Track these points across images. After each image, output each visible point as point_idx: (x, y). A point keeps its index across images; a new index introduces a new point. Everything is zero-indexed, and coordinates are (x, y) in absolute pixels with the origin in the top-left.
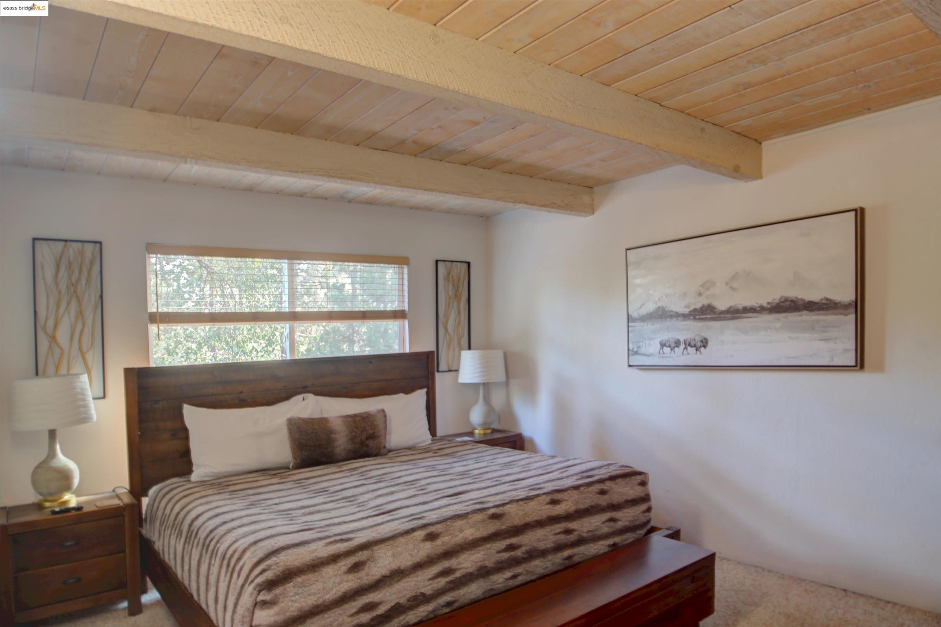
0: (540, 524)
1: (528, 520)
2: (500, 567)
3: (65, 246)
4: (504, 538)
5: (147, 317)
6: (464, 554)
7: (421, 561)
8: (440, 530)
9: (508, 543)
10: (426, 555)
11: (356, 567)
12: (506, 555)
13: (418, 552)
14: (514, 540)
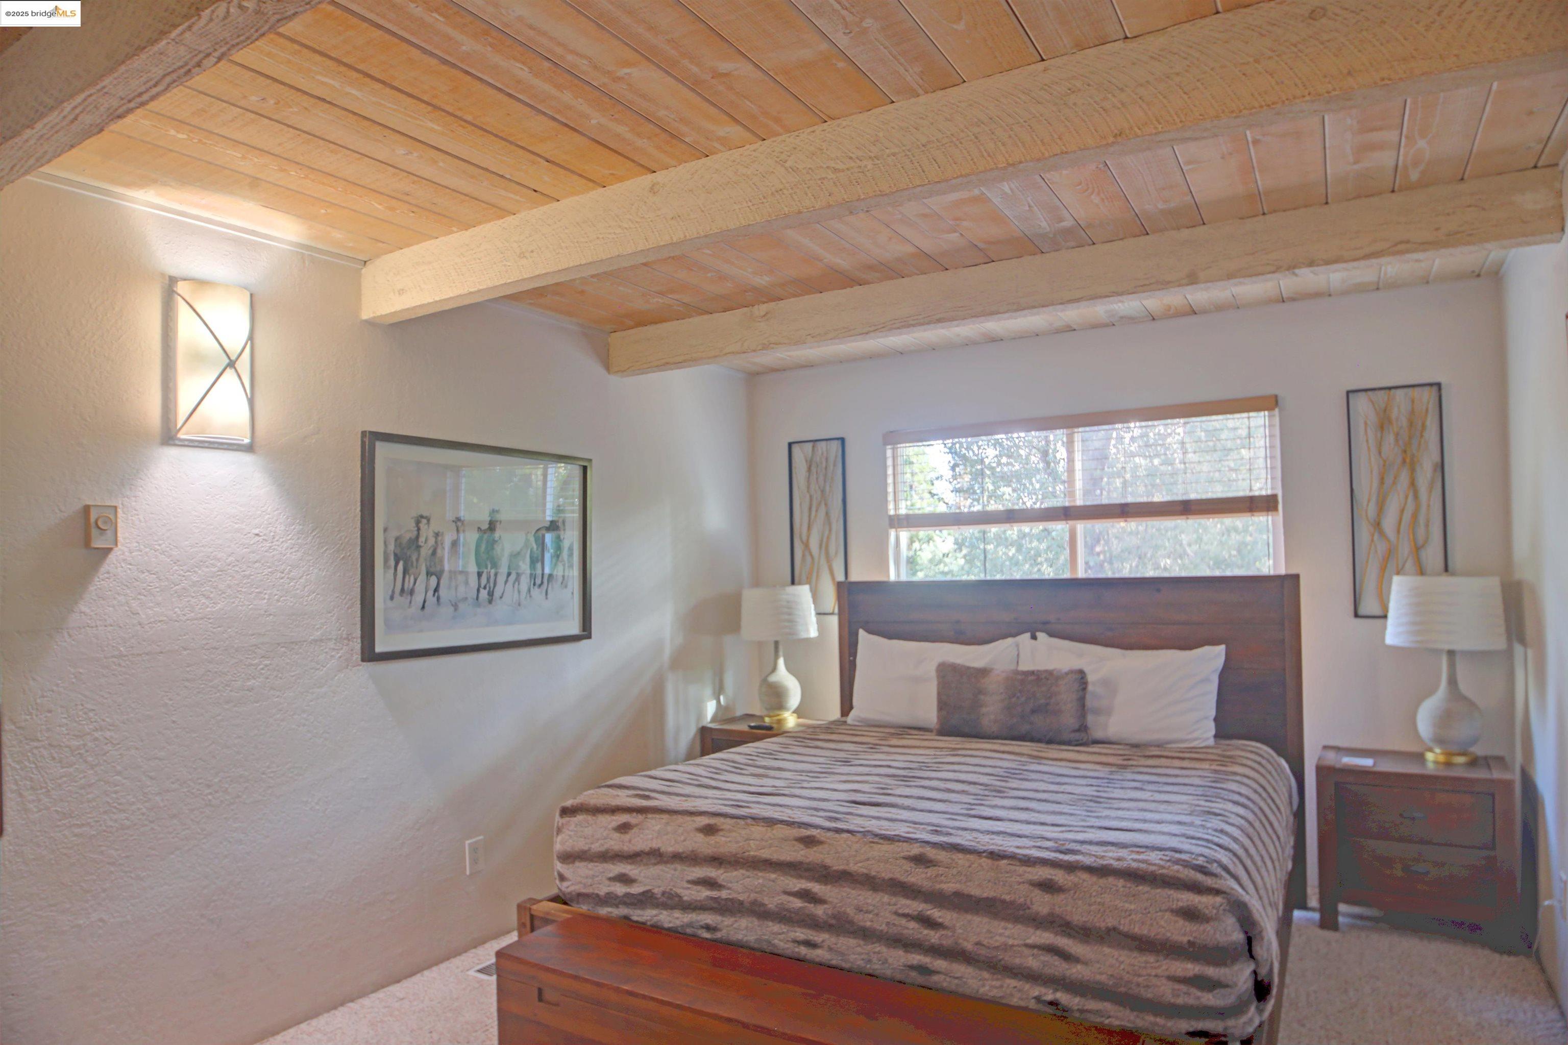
0: (870, 882)
1: (853, 867)
2: (783, 917)
3: (813, 447)
4: (800, 877)
5: (887, 521)
6: (736, 870)
7: (683, 853)
8: (724, 827)
9: (803, 886)
10: (690, 849)
11: (624, 828)
12: (797, 903)
13: (685, 840)
14: (816, 888)
